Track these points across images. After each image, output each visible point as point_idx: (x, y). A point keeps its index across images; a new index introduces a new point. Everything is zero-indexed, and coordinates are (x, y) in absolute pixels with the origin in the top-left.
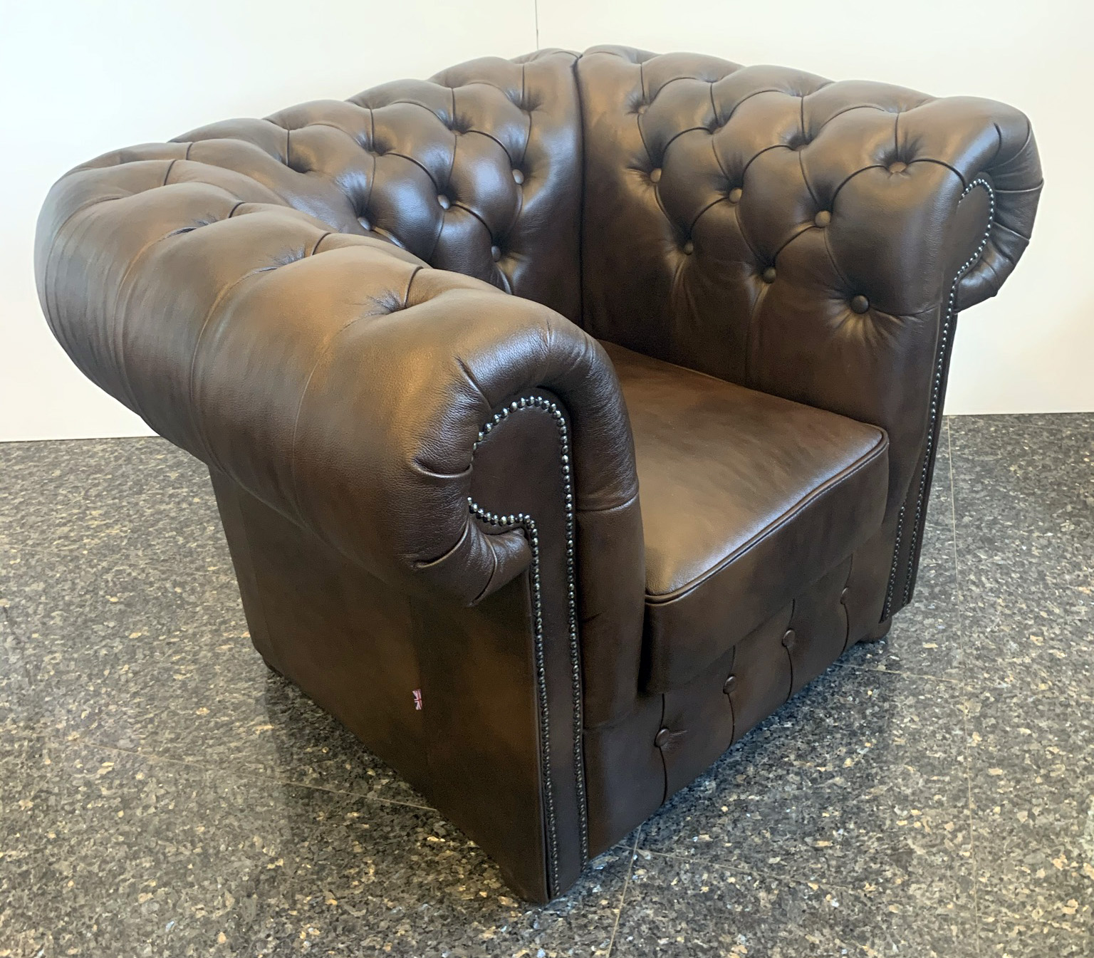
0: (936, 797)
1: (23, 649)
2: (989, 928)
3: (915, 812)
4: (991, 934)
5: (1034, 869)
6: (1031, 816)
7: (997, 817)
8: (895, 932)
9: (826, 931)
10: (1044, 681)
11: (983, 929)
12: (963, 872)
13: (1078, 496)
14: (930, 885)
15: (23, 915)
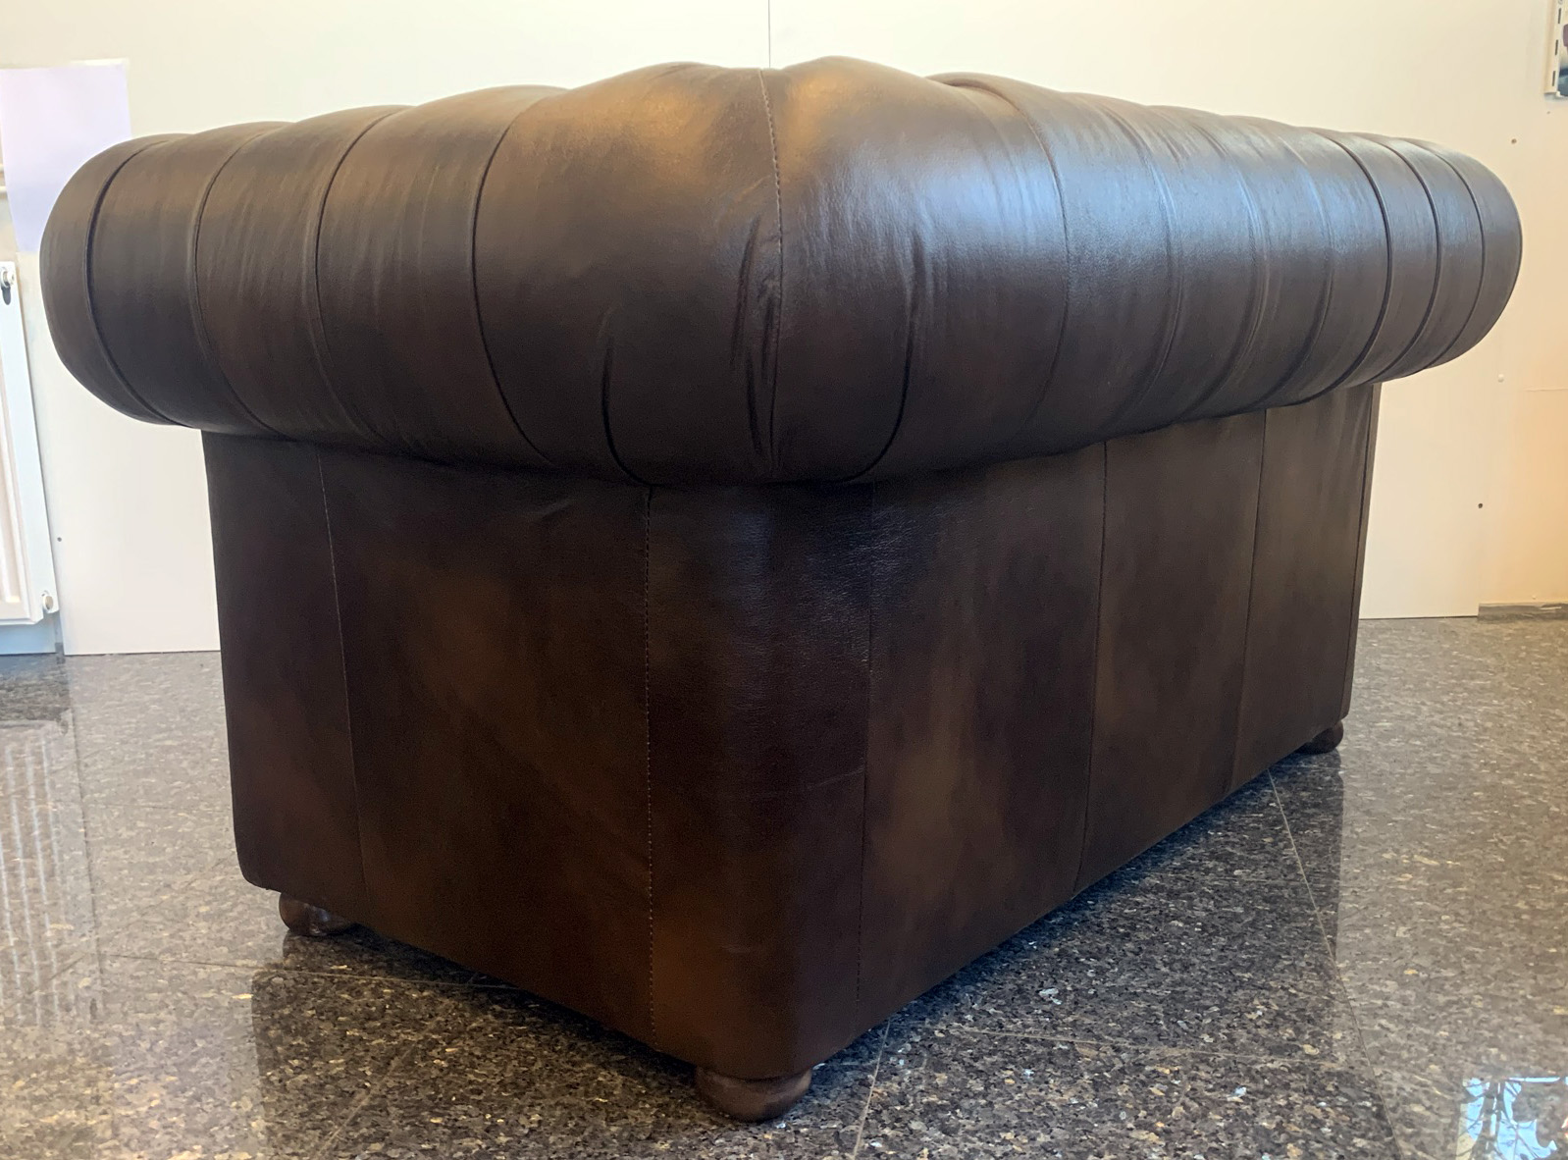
0: (1252, 825)
1: (203, 767)
2: (1322, 890)
3: (1229, 833)
4: (1324, 893)
5: (1362, 859)
6: (1357, 833)
7: (1320, 835)
8: (1223, 894)
9: (1151, 896)
10: (1353, 762)
11: (1315, 891)
12: (1288, 862)
13: (1370, 664)
14: (1255, 870)
15: (259, 908)
